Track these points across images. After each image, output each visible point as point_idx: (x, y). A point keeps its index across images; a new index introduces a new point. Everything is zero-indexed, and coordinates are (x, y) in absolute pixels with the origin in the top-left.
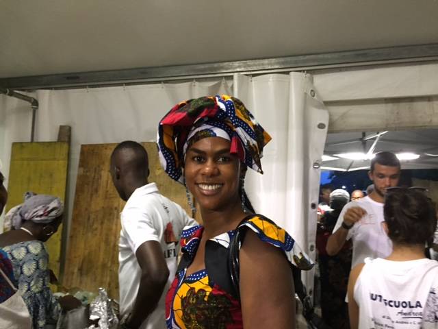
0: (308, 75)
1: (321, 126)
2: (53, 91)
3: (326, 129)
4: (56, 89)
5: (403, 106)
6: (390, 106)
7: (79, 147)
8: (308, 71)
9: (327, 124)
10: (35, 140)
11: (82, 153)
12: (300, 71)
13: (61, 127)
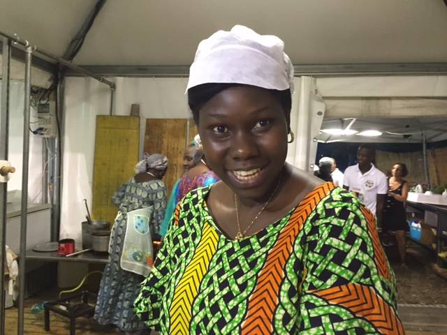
0: (313, 79)
1: (320, 113)
2: (127, 78)
3: (323, 116)
4: (129, 76)
5: (373, 102)
6: (364, 102)
7: (145, 121)
8: (313, 76)
9: (323, 112)
10: (113, 114)
11: (148, 125)
12: (307, 76)
13: (133, 105)
